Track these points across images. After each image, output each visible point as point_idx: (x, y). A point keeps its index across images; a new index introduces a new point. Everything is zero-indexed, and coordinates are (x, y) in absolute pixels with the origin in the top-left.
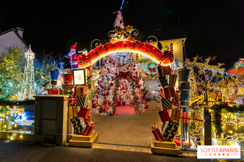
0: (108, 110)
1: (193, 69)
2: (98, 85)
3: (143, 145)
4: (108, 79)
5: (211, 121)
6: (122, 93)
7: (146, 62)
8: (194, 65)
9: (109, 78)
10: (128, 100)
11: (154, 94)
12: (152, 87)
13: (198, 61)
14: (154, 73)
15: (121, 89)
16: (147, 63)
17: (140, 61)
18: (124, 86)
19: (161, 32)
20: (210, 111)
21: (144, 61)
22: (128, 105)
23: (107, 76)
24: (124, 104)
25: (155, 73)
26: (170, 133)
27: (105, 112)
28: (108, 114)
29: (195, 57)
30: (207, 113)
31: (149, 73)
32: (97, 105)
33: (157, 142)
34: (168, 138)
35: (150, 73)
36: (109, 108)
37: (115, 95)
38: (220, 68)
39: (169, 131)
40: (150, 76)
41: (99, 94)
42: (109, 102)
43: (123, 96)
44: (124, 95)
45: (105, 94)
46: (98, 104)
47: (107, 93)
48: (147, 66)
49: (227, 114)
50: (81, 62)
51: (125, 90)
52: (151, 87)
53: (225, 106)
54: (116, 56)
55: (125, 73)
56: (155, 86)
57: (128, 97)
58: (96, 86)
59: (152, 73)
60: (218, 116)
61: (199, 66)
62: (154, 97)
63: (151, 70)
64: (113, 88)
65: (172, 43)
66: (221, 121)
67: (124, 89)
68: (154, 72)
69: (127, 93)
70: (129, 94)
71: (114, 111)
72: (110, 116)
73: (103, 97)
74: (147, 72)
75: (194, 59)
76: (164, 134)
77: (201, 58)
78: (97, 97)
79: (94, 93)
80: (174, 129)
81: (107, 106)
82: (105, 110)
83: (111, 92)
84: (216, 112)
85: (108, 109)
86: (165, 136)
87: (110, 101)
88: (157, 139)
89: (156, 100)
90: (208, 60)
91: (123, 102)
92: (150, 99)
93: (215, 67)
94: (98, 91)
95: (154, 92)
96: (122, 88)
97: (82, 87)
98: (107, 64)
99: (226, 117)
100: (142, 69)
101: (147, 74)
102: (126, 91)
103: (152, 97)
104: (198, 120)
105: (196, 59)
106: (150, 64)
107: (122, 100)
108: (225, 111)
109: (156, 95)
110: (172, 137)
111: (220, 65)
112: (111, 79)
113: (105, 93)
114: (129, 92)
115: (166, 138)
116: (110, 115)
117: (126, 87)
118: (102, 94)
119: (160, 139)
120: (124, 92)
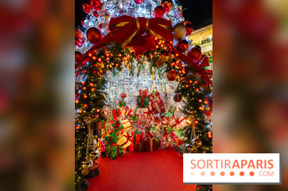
6: (152, 122)
15: (149, 113)
43: (154, 128)
44: (157, 127)
51: (158, 115)
57: (165, 132)
67: (157, 112)
69: (164, 122)
70: (168, 124)
96: (151, 109)
102: (162, 117)
107: (152, 136)
114: (168, 118)
117: (160, 107)
120: (157, 120)
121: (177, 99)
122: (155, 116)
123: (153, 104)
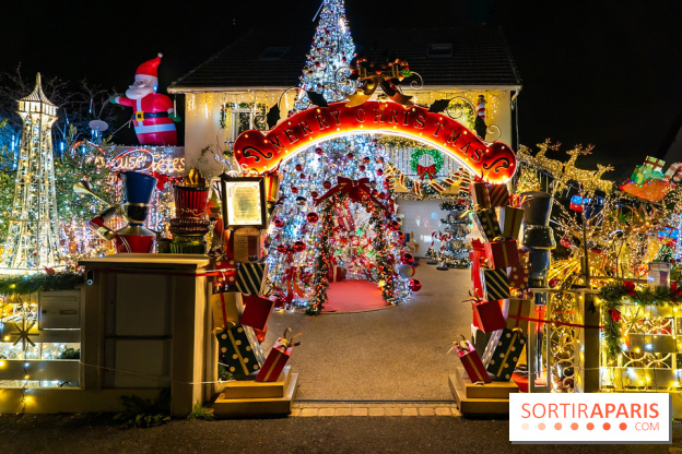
0: (302, 296)
1: (538, 177)
3: (434, 397)
4: (299, 198)
5: (599, 327)
6: (338, 243)
7: (408, 145)
8: (539, 165)
9: (304, 196)
10: (356, 265)
11: (427, 243)
12: (422, 224)
13: (550, 155)
14: (430, 182)
16: (410, 151)
17: (390, 140)
18: (344, 219)
19: (450, 56)
20: (598, 301)
21: (402, 144)
22: (353, 280)
23: (295, 190)
24: (341, 276)
25: (434, 181)
26: (505, 361)
27: (290, 303)
28: (302, 312)
29: (542, 142)
30: (590, 309)
31: (416, 179)
33: (474, 385)
34: (499, 375)
35: (419, 182)
36: (304, 292)
37: (325, 250)
38: (604, 177)
39: (502, 355)
40: (420, 190)
42: (303, 273)
44: (344, 249)
45: (289, 246)
48: (411, 159)
49: (632, 308)
50: (248, 154)
51: (346, 233)
52: (418, 222)
53: (627, 289)
55: (356, 181)
56: (432, 222)
57: (354, 255)
59: (424, 181)
60: (614, 315)
61: (552, 170)
62: (429, 253)
63: (421, 170)
64: (316, 227)
65: (482, 96)
66: (620, 326)
67: (344, 230)
68: (431, 178)
69: (353, 242)
71: (323, 301)
72: (308, 317)
73: (283, 257)
74: (411, 178)
75: (539, 149)
76: (490, 365)
77: (556, 147)
80: (513, 349)
81: (296, 287)
82: (291, 296)
83: (310, 243)
84: (609, 306)
85: (301, 294)
86: (493, 368)
87: (306, 270)
88: (474, 378)
89: (436, 263)
90: (574, 154)
91: (338, 269)
92: (417, 259)
93: (591, 173)
95: (428, 239)
97: (255, 233)
99: (628, 314)
100: (396, 166)
101: (411, 184)
102: (351, 237)
103: (423, 253)
104: (568, 324)
105: (544, 147)
106: (418, 153)
107: (335, 263)
108: (628, 301)
109: (436, 249)
110: (510, 371)
111: (602, 169)
112: (310, 200)
114: (358, 238)
115: (496, 373)
116: (310, 313)
117: (349, 223)
119: (480, 378)
120: (343, 240)
121: (371, 223)
122: (341, 234)
123: (340, 219)
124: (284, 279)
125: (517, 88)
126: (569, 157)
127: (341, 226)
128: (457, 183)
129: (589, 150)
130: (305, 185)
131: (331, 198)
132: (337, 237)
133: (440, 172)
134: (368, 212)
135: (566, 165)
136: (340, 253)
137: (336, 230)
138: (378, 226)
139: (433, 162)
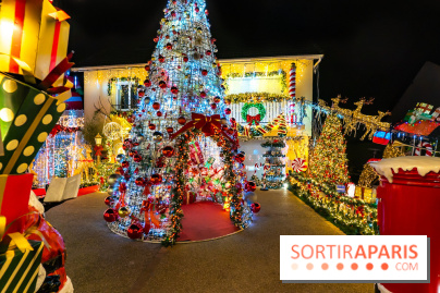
2: (124, 152)
4: (156, 134)
6: (190, 173)
7: (240, 101)
9: (160, 131)
11: (251, 172)
12: (247, 158)
13: (342, 105)
14: (256, 127)
16: (242, 104)
18: (195, 154)
21: (236, 100)
24: (193, 199)
25: (259, 126)
29: (334, 98)
31: (246, 126)
32: (121, 212)
35: (248, 127)
38: (383, 120)
40: (249, 133)
41: (127, 178)
44: (195, 179)
46: (124, 209)
47: (153, 176)
48: (241, 111)
51: (197, 166)
54: (179, 67)
55: (208, 118)
56: (254, 156)
58: (120, 156)
59: (252, 127)
62: (253, 178)
63: (249, 119)
65: (294, 64)
67: (195, 163)
68: (257, 124)
69: (202, 173)
70: (206, 175)
74: (242, 125)
75: (333, 102)
77: (345, 101)
78: (123, 189)
79: (113, 176)
82: (148, 227)
90: (360, 104)
91: (191, 194)
93: (374, 118)
94: (125, 169)
98: (154, 89)
101: (243, 129)
102: (201, 169)
105: (336, 101)
106: (247, 107)
111: (382, 114)
112: (166, 135)
113: (149, 178)
114: (206, 169)
116: (166, 244)
117: (199, 157)
118: (139, 179)
120: (195, 171)
122: (193, 166)
123: (193, 155)
124: (142, 211)
125: (320, 57)
126: (356, 107)
127: (193, 160)
128: (276, 128)
129: (370, 102)
130: (162, 122)
131: (185, 134)
132: (190, 169)
133: (264, 120)
134: (219, 145)
135: (355, 112)
136: (192, 181)
137: (189, 163)
138: (228, 159)
139: (258, 113)
